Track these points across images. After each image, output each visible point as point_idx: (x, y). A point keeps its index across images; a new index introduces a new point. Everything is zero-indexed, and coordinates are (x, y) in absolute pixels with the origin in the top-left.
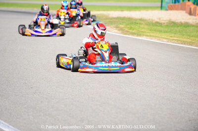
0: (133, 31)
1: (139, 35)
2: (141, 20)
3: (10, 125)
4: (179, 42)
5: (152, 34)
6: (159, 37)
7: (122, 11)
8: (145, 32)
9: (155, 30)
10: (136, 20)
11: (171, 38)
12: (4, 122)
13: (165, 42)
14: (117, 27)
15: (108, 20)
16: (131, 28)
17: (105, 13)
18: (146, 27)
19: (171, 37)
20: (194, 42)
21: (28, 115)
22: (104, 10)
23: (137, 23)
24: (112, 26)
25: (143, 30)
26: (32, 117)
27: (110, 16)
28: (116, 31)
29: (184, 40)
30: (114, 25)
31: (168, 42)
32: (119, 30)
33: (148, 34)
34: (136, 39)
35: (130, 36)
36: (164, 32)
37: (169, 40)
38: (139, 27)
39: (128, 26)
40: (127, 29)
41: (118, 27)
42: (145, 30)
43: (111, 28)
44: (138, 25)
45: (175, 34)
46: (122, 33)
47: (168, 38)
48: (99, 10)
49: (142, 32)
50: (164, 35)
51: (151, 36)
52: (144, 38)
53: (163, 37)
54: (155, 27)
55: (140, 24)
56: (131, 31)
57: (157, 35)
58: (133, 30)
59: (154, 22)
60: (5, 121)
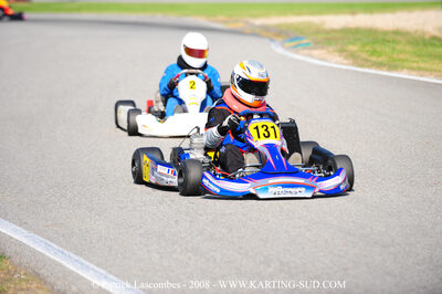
0: (380, 59)
1: (392, 67)
2: (396, 32)
3: (110, 272)
5: (422, 65)
7: (353, 13)
8: (407, 60)
9: (430, 56)
10: (386, 33)
12: (96, 268)
14: (342, 51)
15: (320, 37)
16: (374, 52)
17: (315, 19)
18: (408, 48)
21: (148, 251)
23: (388, 41)
24: (330, 49)
25: (402, 56)
26: (157, 255)
27: (327, 26)
28: (339, 59)
30: (335, 48)
32: (346, 58)
33: (415, 65)
34: (386, 77)
35: (373, 71)
38: (394, 49)
39: (367, 48)
40: (364, 55)
41: (345, 51)
42: (408, 57)
43: (329, 52)
44: (391, 44)
46: (353, 65)
48: (300, 14)
49: (400, 60)
51: (419, 69)
52: (404, 75)
54: (430, 49)
55: (393, 42)
56: (374, 58)
57: (435, 67)
58: (379, 56)
59: (427, 37)
60: (98, 265)
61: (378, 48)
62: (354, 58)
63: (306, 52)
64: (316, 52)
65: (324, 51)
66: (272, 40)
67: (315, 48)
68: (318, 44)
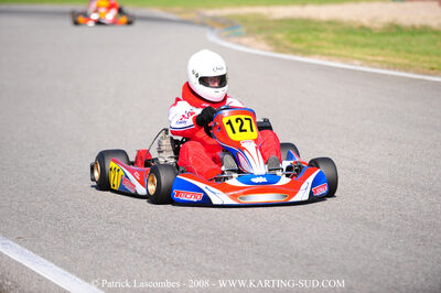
0: (300, 46)
1: (305, 53)
4: (384, 65)
6: (345, 56)
8: (322, 47)
11: (370, 58)
13: (356, 66)
16: (295, 41)
19: (373, 55)
20: (413, 64)
24: (259, 37)
28: (263, 45)
29: (397, 61)
31: (362, 65)
32: (270, 45)
33: (326, 51)
36: (362, 47)
37: (365, 62)
38: (317, 36)
39: (293, 36)
40: (287, 43)
41: (272, 39)
42: (324, 43)
43: (257, 40)
45: (382, 48)
46: (272, 51)
47: (366, 57)
49: (318, 47)
50: (358, 53)
51: (330, 55)
53: (356, 55)
56: (295, 46)
57: (344, 53)
58: (301, 43)
61: (302, 35)
62: (278, 46)
63: (237, 40)
64: (246, 40)
65: (253, 39)
66: (212, 28)
68: (250, 33)
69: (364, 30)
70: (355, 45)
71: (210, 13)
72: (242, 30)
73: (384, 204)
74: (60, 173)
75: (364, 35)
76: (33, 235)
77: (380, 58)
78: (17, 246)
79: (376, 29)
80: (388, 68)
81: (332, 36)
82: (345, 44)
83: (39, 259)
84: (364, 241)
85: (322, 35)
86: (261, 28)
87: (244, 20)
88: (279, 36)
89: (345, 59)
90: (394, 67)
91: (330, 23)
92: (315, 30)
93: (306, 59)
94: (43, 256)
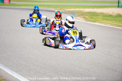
0: (93, 20)
4: (117, 26)
5: (103, 22)
6: (106, 23)
8: (99, 20)
11: (112, 23)
13: (108, 26)
14: (84, 17)
19: (113, 23)
22: (81, 8)
24: (81, 17)
28: (82, 19)
29: (120, 25)
30: (83, 17)
31: (110, 25)
32: (84, 19)
33: (100, 21)
36: (110, 20)
37: (111, 24)
38: (97, 17)
39: (91, 17)
40: (89, 19)
41: (85, 17)
42: (100, 19)
43: (81, 18)
45: (116, 21)
47: (111, 23)
49: (97, 20)
50: (109, 22)
51: (101, 22)
53: (108, 23)
56: (91, 19)
57: (105, 22)
61: (93, 17)
62: (86, 19)
65: (79, 17)
66: (68, 14)
67: (77, 17)
68: (78, 16)
69: (110, 16)
70: (108, 20)
71: (68, 10)
72: (77, 15)
73: (117, 64)
74: (27, 53)
75: (110, 17)
76: (20, 71)
77: (115, 24)
78: (16, 73)
79: (114, 15)
80: (118, 27)
81: (101, 17)
82: (105, 19)
83: (22, 77)
84: (112, 75)
85: (99, 17)
86: (82, 14)
87: (77, 12)
88: (87, 17)
89: (105, 23)
90: (119, 26)
91: (101, 13)
92: (97, 15)
93: (94, 23)
94: (23, 77)
